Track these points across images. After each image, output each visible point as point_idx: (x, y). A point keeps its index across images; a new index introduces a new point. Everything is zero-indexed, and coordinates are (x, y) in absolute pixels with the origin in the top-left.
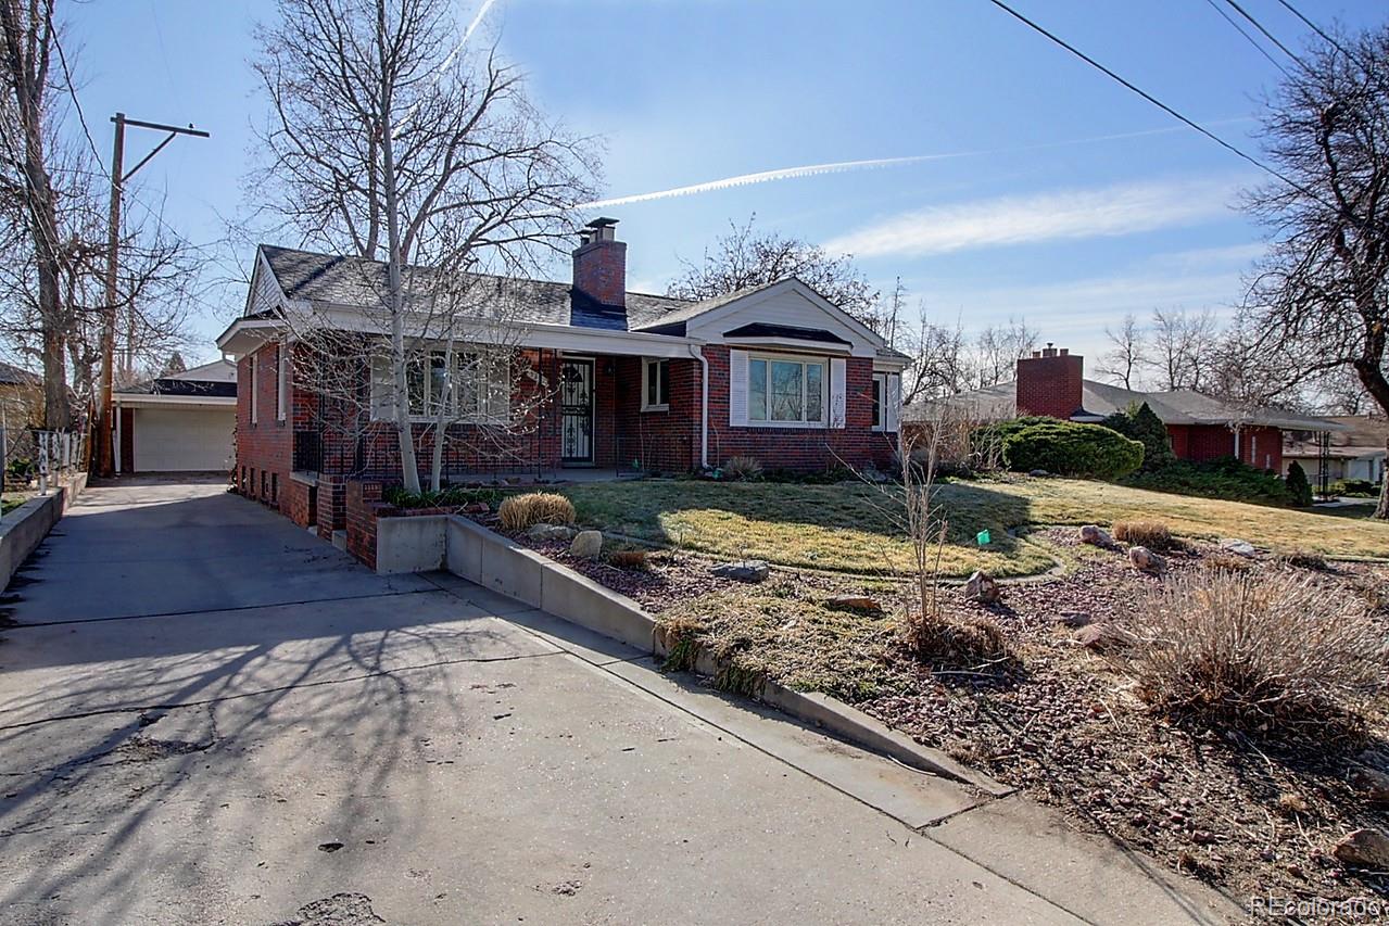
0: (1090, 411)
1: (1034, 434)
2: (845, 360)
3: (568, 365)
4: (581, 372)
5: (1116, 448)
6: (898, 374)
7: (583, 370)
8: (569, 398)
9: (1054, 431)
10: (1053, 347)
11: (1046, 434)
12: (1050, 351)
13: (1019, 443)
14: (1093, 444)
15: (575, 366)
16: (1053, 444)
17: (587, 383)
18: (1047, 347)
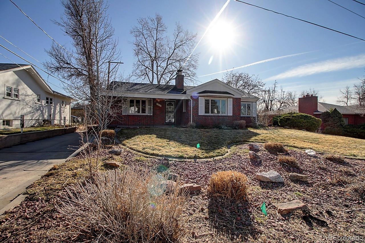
0: (320, 111)
1: (286, 117)
2: (232, 99)
3: (169, 102)
4: (172, 104)
5: (310, 120)
6: (255, 102)
7: (173, 103)
8: (169, 109)
9: (292, 116)
10: (309, 94)
11: (289, 117)
12: (308, 95)
13: (282, 119)
14: (302, 119)
15: (171, 102)
16: (291, 119)
17: (174, 106)
18: (307, 94)
